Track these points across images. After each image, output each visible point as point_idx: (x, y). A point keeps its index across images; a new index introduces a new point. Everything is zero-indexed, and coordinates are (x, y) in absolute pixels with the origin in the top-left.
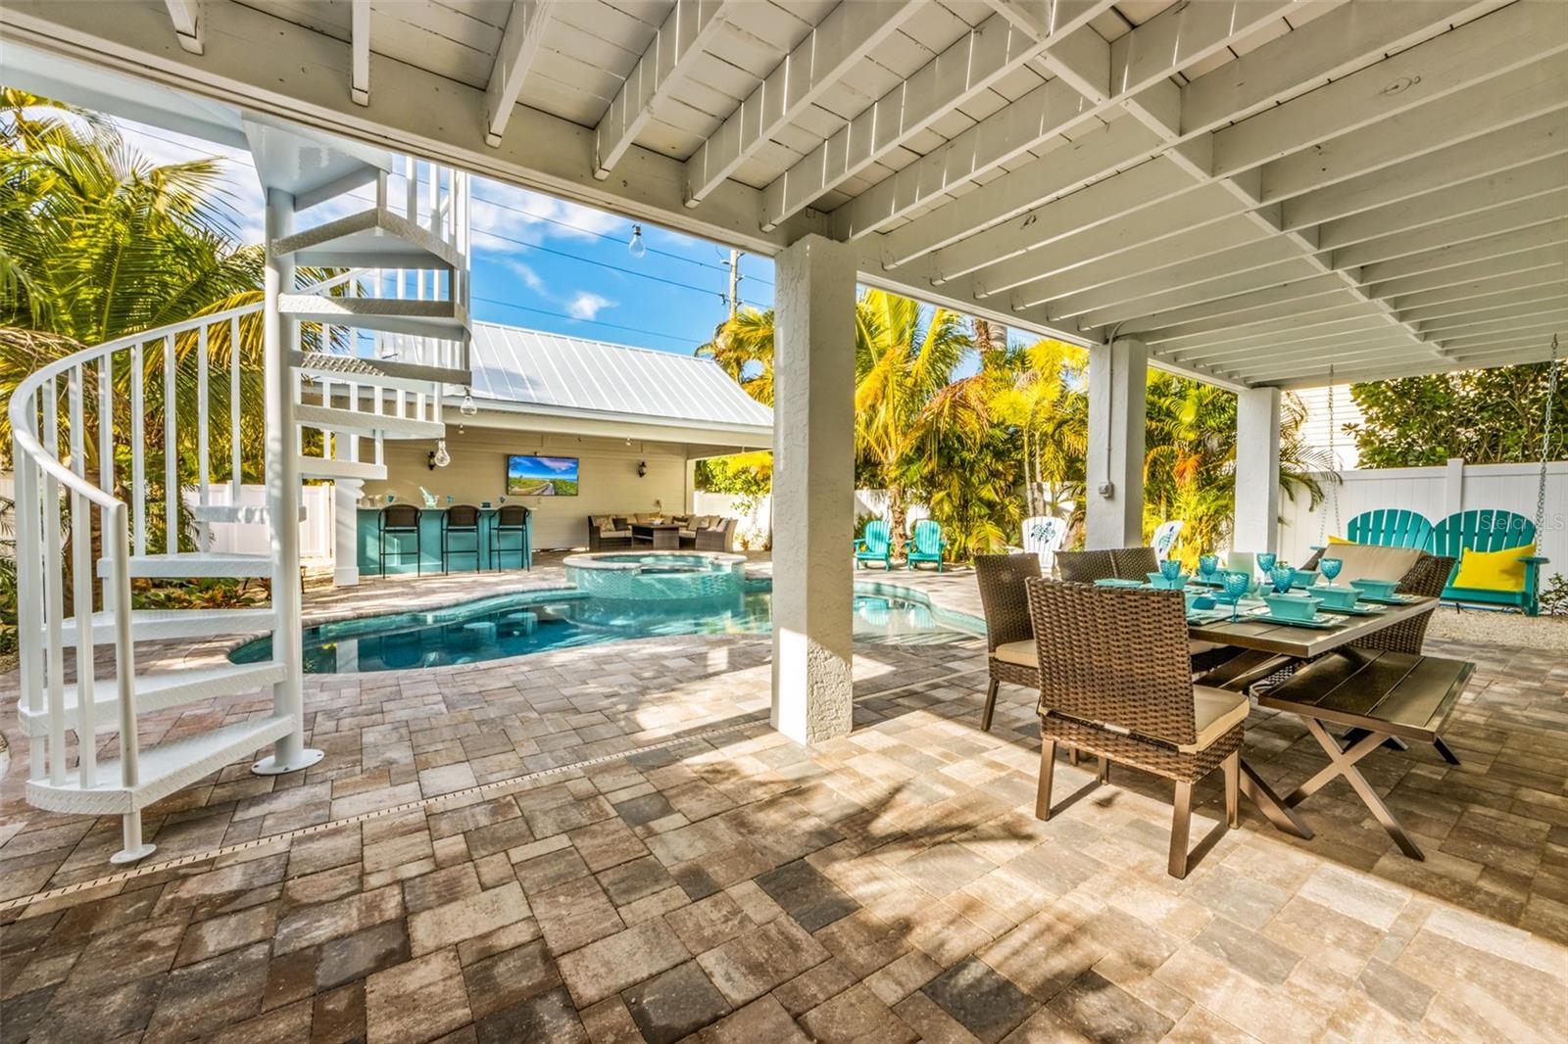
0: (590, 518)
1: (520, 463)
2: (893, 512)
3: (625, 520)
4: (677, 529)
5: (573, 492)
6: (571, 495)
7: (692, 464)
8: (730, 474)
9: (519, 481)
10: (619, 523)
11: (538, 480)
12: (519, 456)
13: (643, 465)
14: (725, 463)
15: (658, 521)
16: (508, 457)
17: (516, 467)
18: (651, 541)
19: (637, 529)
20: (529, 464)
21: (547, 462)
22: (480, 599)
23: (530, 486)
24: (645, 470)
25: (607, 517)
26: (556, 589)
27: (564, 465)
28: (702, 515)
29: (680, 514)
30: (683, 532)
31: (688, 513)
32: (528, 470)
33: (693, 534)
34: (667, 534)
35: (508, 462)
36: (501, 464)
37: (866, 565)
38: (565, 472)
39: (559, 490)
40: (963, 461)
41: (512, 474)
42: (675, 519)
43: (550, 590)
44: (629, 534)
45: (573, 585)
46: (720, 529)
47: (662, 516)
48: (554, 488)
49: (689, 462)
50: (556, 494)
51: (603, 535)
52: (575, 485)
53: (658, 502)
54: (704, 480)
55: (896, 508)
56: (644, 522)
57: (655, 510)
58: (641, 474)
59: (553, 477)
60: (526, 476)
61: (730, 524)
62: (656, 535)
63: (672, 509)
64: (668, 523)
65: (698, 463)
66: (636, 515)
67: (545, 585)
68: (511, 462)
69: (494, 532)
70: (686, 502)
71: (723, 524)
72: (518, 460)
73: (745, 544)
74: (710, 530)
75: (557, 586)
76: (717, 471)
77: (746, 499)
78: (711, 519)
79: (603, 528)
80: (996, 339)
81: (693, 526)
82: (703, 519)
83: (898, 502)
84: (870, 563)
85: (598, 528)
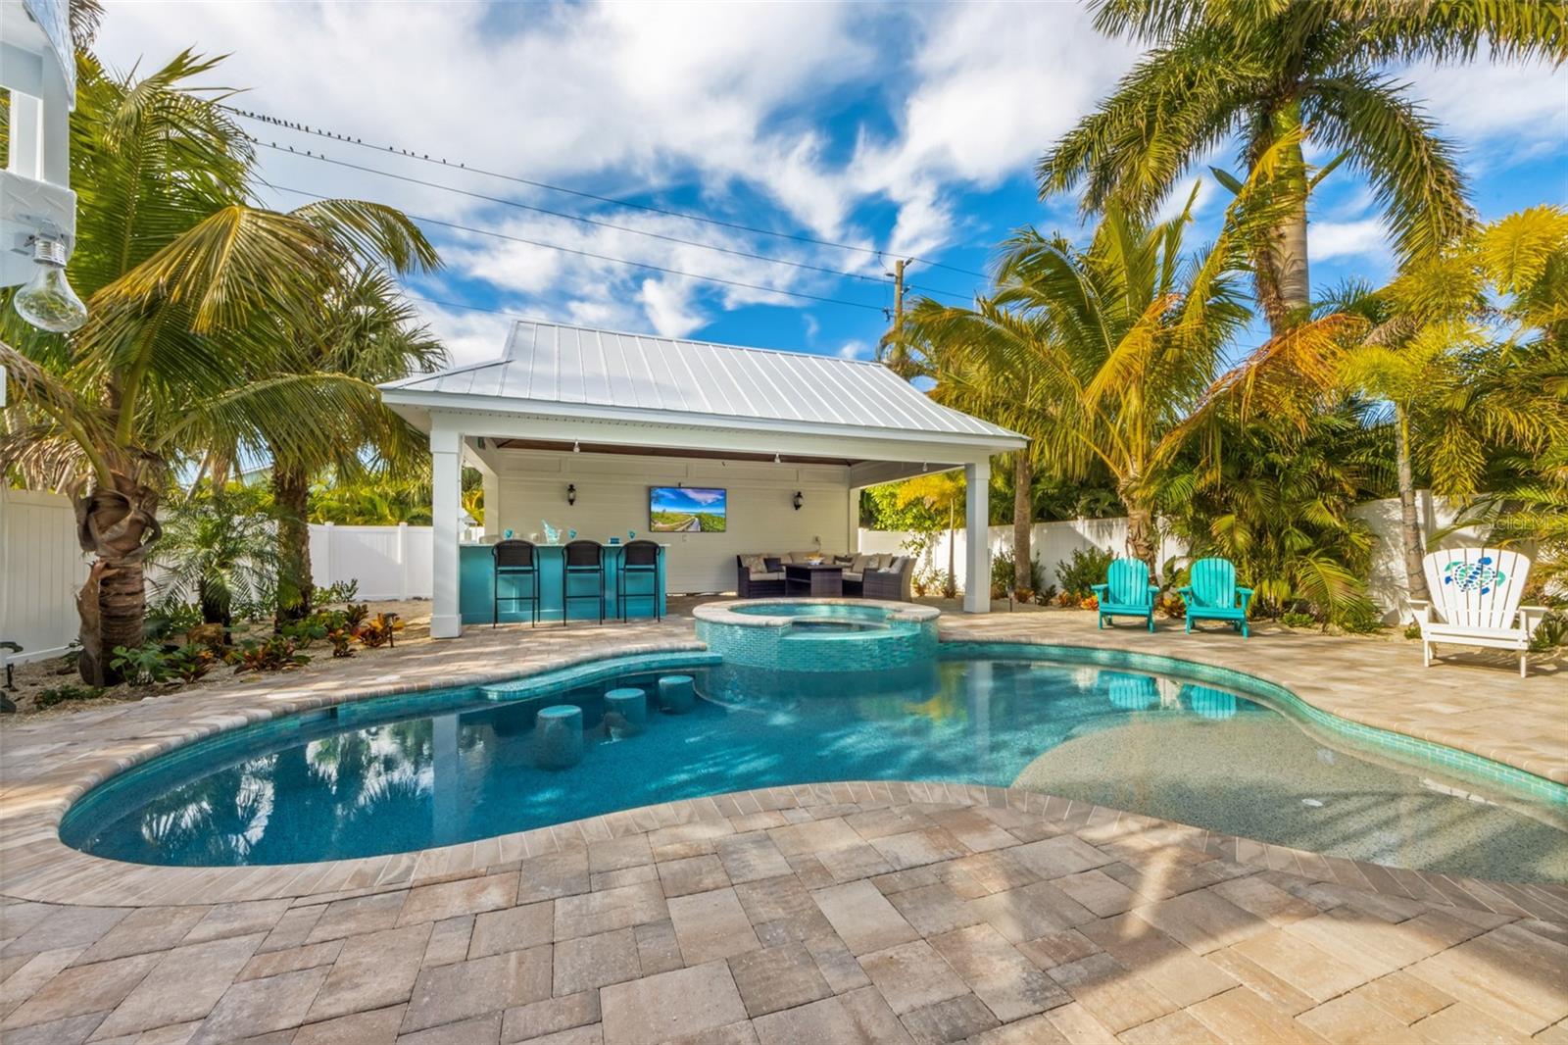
0: (738, 557)
1: (663, 496)
2: (1136, 547)
3: (779, 559)
4: (839, 570)
5: (720, 527)
6: (719, 531)
7: (856, 493)
8: (900, 505)
9: (662, 516)
10: (771, 563)
11: (681, 513)
12: (661, 488)
13: (799, 495)
14: (893, 495)
15: (816, 561)
16: (650, 489)
17: (658, 500)
18: (809, 585)
19: (793, 571)
20: (672, 496)
21: (691, 494)
22: (578, 664)
23: (673, 521)
24: (801, 501)
25: (758, 556)
26: (680, 650)
27: (710, 497)
28: (870, 553)
29: (843, 553)
30: (847, 574)
31: (852, 551)
32: (672, 503)
33: (859, 577)
34: (827, 576)
35: (651, 495)
36: (643, 496)
37: (1110, 623)
38: (711, 505)
39: (705, 526)
40: (1271, 467)
41: (655, 508)
42: (836, 558)
43: (672, 651)
44: (782, 576)
45: (700, 644)
46: (894, 570)
47: (821, 556)
48: (700, 524)
49: (852, 491)
50: (702, 530)
51: (753, 577)
52: (723, 520)
53: (817, 539)
54: (869, 517)
55: (1140, 541)
56: (800, 562)
57: (813, 548)
58: (797, 507)
59: (699, 511)
60: (671, 510)
61: (908, 564)
62: (815, 578)
63: (834, 547)
64: (829, 563)
65: (863, 493)
66: (791, 555)
67: (665, 644)
68: (653, 495)
69: (621, 572)
70: (851, 539)
71: (898, 564)
72: (661, 492)
73: (921, 589)
74: (882, 571)
75: (682, 645)
76: (884, 504)
77: (918, 536)
78: (881, 558)
79: (753, 569)
80: (1292, 297)
81: (859, 567)
82: (870, 558)
83: (1144, 533)
84: (1116, 620)
85: (748, 569)
